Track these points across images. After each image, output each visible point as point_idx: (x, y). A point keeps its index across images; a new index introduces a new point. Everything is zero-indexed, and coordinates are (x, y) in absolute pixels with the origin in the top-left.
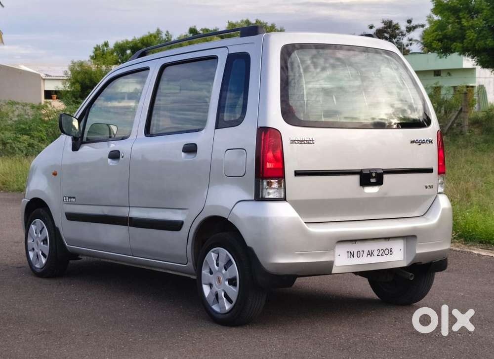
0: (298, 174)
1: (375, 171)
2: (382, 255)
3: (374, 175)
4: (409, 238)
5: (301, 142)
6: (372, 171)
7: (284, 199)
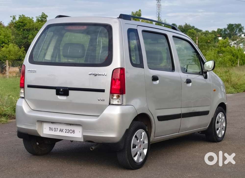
5: (31, 71)
6: (60, 88)
7: (24, 98)
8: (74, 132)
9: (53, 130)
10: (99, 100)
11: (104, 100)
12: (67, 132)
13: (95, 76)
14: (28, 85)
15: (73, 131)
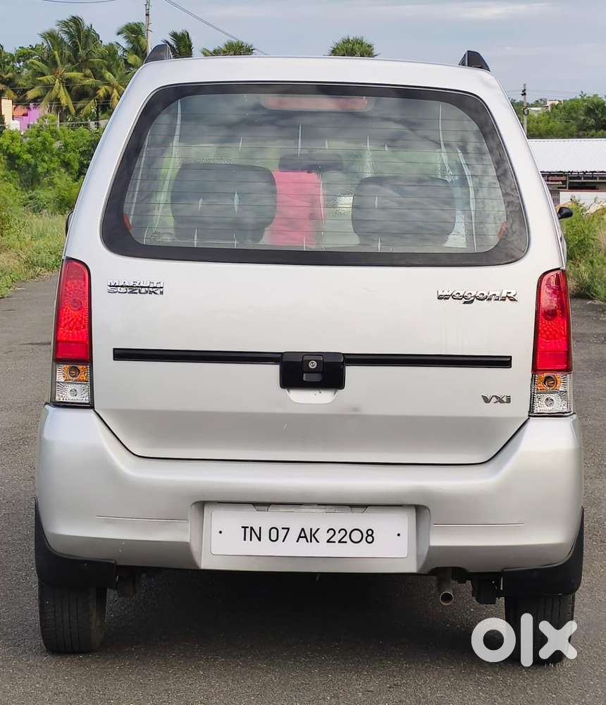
0: (121, 355)
1: (317, 358)
2: (340, 542)
3: (313, 365)
4: (419, 509)
5: (133, 289)
6: (306, 358)
7: (90, 406)
8: (370, 539)
9: (265, 536)
10: (486, 400)
11: (509, 400)
12: (337, 538)
13: (465, 303)
14: (114, 349)
15: (365, 535)
